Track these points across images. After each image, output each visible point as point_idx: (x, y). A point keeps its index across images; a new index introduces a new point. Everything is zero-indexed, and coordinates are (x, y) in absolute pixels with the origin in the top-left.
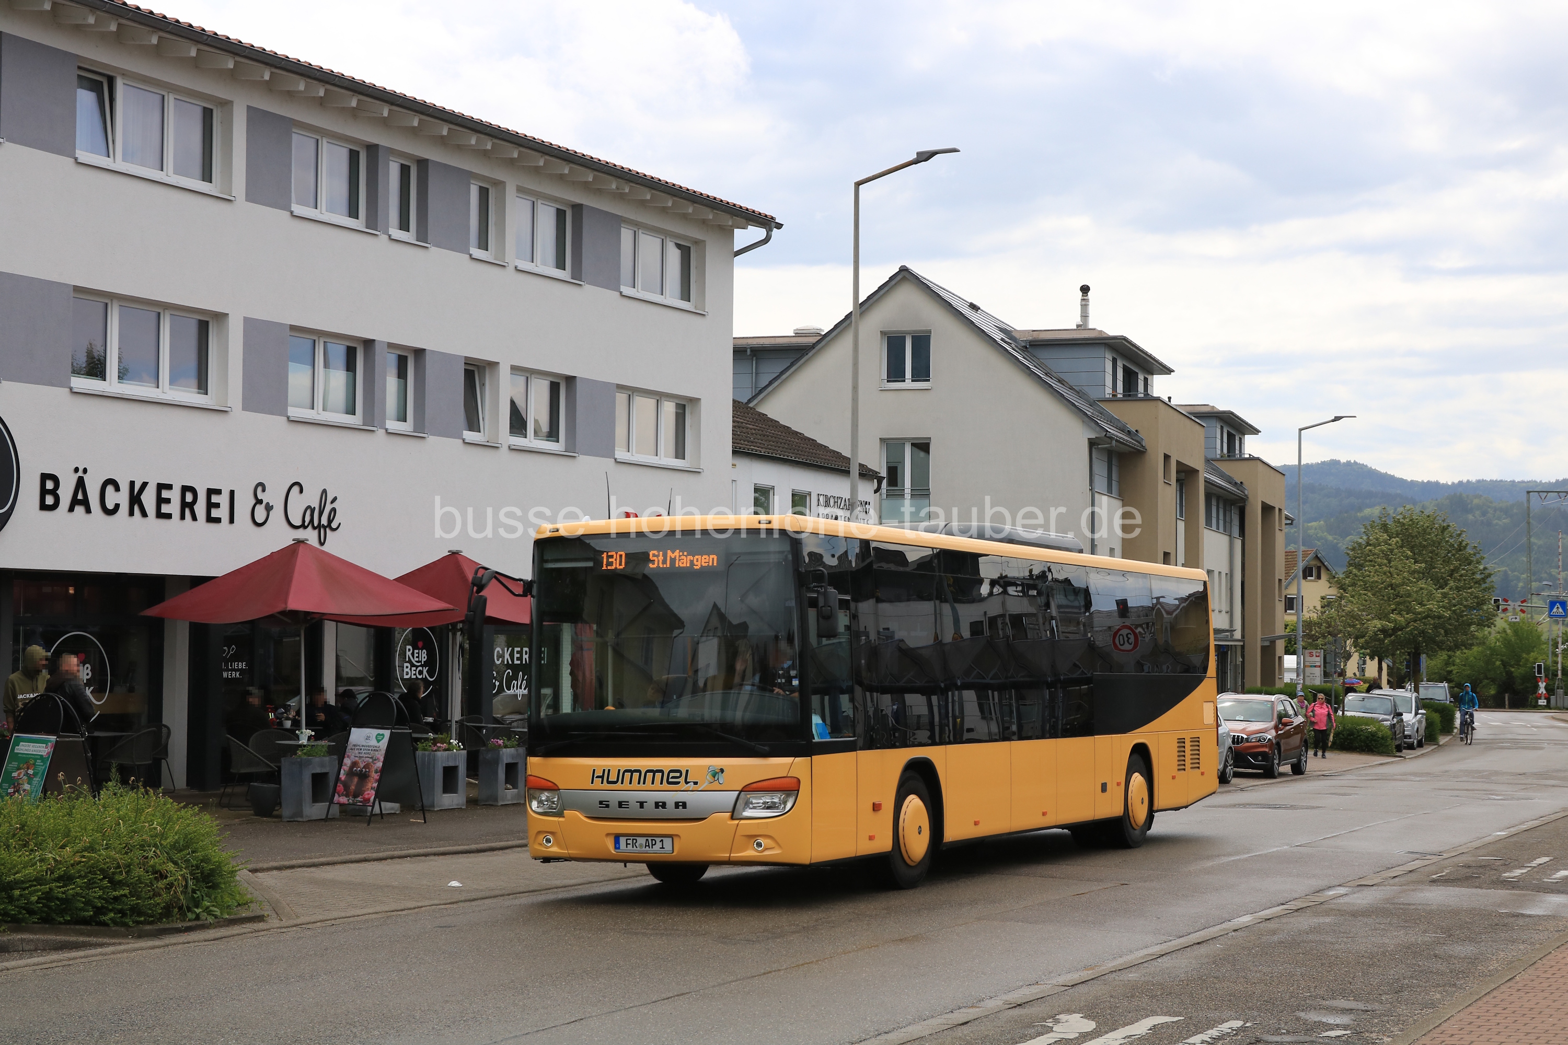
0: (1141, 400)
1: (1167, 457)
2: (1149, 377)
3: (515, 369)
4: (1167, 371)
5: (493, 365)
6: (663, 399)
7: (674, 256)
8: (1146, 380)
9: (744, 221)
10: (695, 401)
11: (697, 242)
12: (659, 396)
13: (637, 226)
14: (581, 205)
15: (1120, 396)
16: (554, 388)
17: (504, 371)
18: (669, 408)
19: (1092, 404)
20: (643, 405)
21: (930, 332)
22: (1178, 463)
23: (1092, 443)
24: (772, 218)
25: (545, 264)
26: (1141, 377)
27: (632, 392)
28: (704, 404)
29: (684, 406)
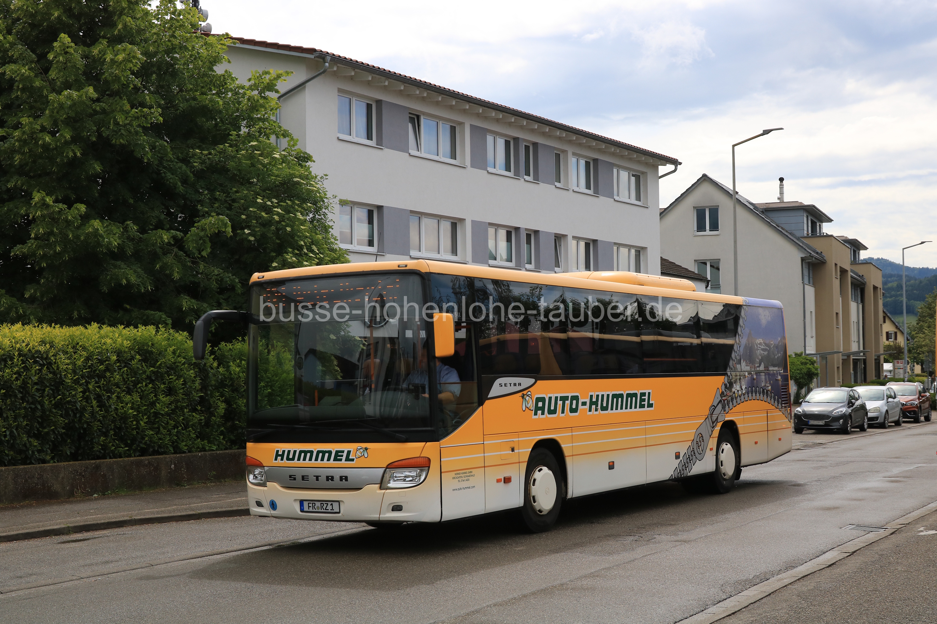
0: (818, 237)
1: (836, 265)
2: (821, 224)
3: (574, 237)
4: (830, 220)
5: (565, 236)
6: (631, 248)
7: (633, 179)
8: (820, 225)
9: (665, 162)
10: (644, 249)
11: (643, 173)
12: (629, 247)
13: (619, 167)
14: (597, 159)
15: (810, 235)
16: (587, 246)
17: (570, 238)
18: (633, 251)
19: (798, 239)
20: (624, 251)
21: (718, 206)
22: (840, 267)
23: (803, 259)
24: (677, 160)
25: (582, 188)
26: (818, 224)
27: (619, 245)
28: (649, 250)
29: (640, 251)
